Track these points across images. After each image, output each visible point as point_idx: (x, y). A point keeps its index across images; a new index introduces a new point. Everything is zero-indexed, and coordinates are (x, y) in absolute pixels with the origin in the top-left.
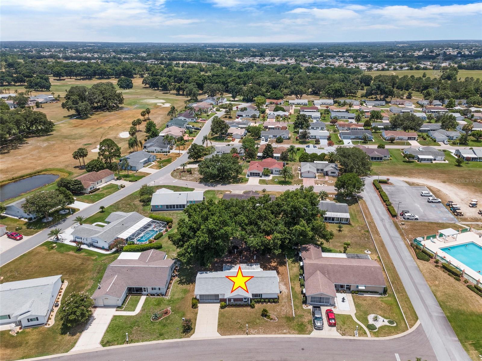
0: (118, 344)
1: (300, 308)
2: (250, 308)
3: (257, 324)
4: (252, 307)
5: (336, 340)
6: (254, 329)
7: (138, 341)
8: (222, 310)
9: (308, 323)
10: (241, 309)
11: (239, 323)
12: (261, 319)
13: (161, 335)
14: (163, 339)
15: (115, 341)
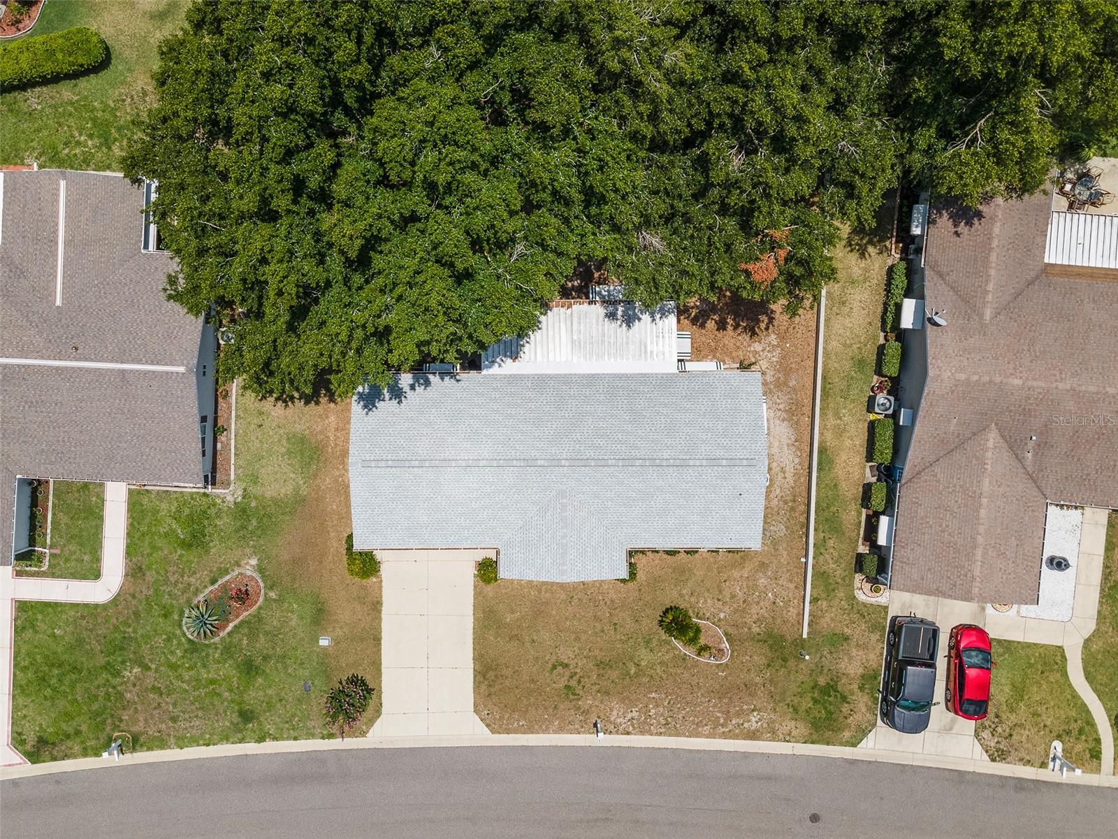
0: (85, 753)
1: (841, 594)
3: (640, 672)
5: (960, 778)
6: (628, 702)
7: (162, 744)
9: (861, 688)
11: (564, 665)
12: (661, 645)
13: (247, 716)
14: (261, 740)
15: (68, 737)
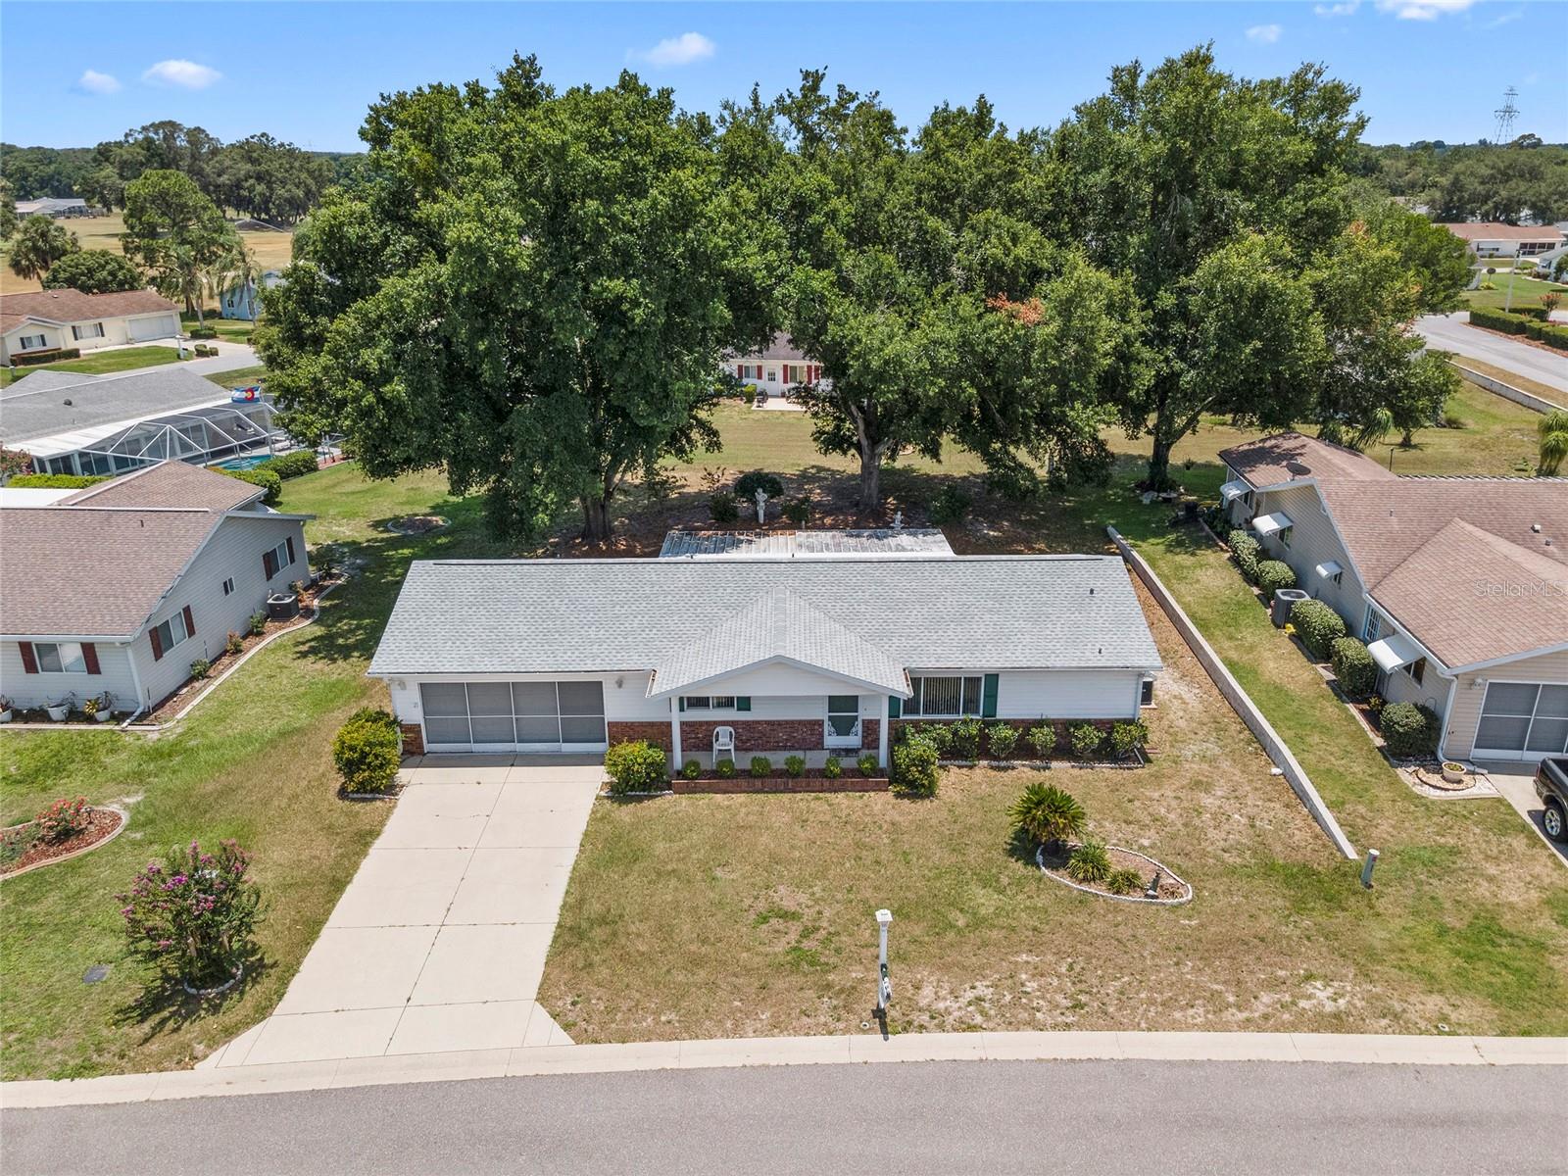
2: (888, 796)
3: (978, 922)
4: (914, 784)
8: (626, 813)
10: (803, 801)
11: (787, 916)
12: (1019, 883)
